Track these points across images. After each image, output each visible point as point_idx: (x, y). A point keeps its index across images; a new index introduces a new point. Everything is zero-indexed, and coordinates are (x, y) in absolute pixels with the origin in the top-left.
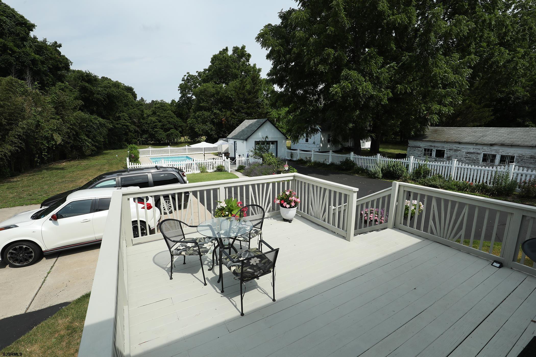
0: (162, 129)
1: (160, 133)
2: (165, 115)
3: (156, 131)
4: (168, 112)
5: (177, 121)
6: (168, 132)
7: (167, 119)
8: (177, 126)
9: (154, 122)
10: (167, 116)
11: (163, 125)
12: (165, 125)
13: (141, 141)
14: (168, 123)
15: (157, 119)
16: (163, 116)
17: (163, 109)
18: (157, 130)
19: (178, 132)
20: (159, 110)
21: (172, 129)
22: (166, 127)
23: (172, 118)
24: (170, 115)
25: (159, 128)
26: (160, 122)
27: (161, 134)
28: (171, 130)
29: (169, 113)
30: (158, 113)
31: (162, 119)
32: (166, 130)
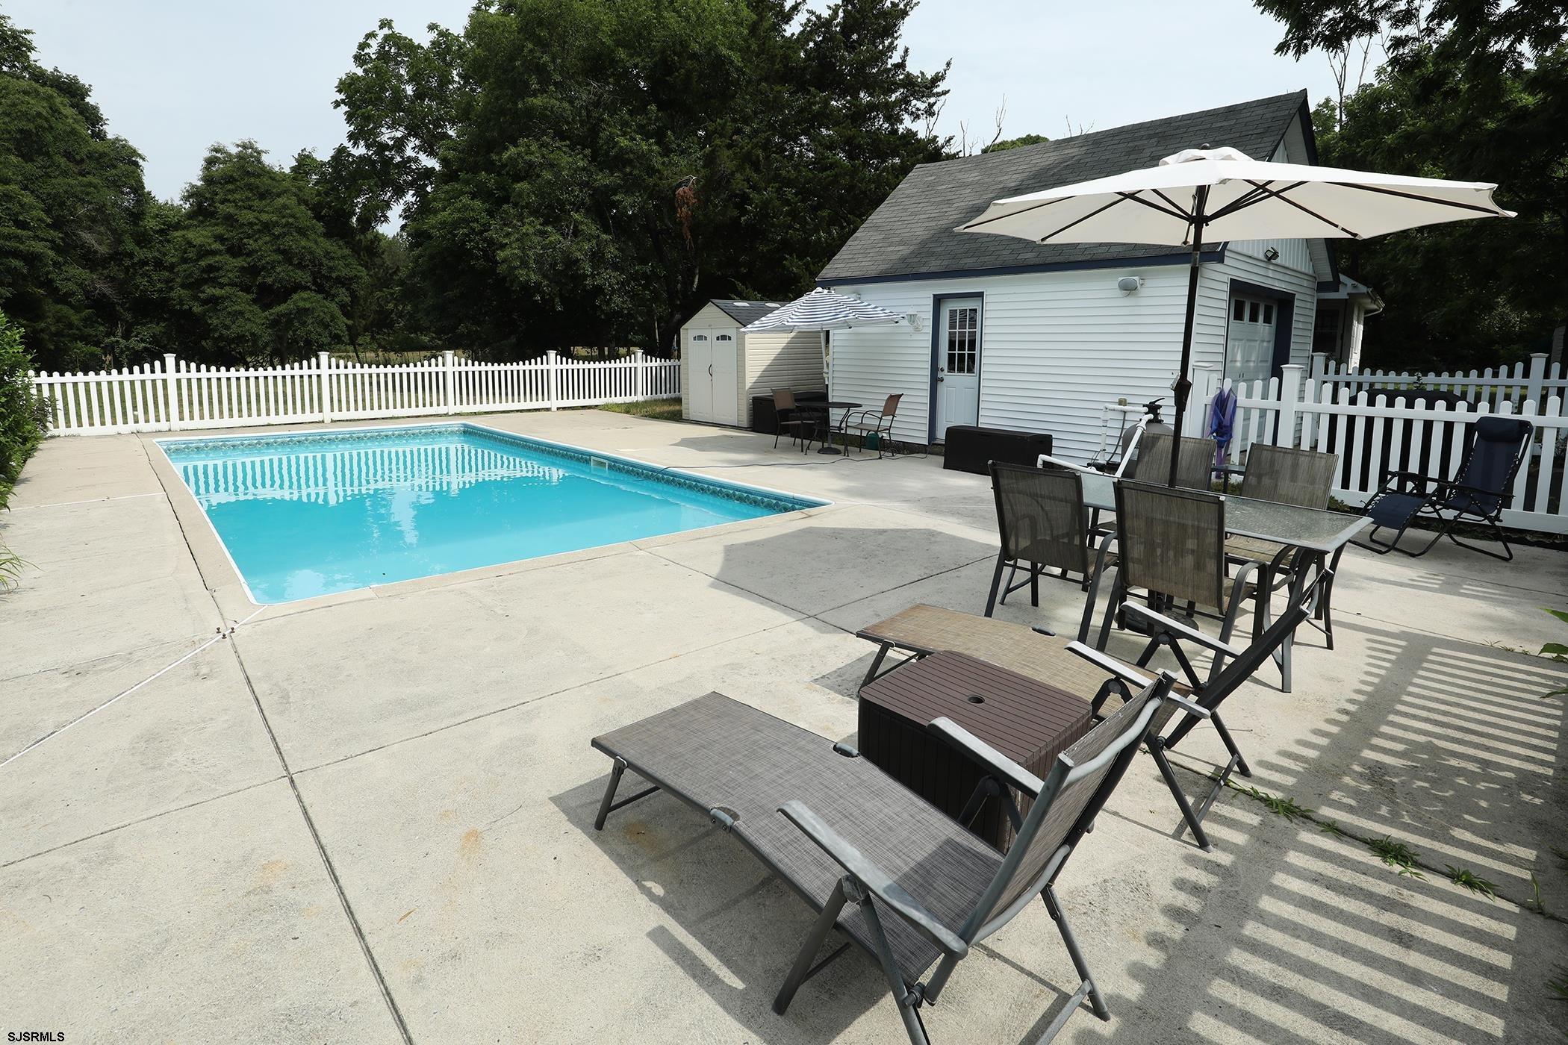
0: (247, 290)
1: (237, 308)
2: (264, 217)
3: (213, 301)
4: (281, 200)
5: (327, 253)
6: (282, 308)
7: (277, 237)
8: (329, 278)
9: (204, 253)
10: (276, 224)
11: (253, 271)
12: (264, 268)
13: (122, 352)
14: (280, 258)
15: (220, 238)
16: (251, 224)
17: (250, 187)
18: (217, 292)
19: (334, 307)
20: (233, 191)
21: (306, 288)
22: (269, 280)
23: (302, 232)
24: (293, 216)
26: (235, 251)
27: (241, 313)
28: (295, 297)
29: (285, 207)
30: (223, 209)
31: (249, 237)
32: (267, 296)
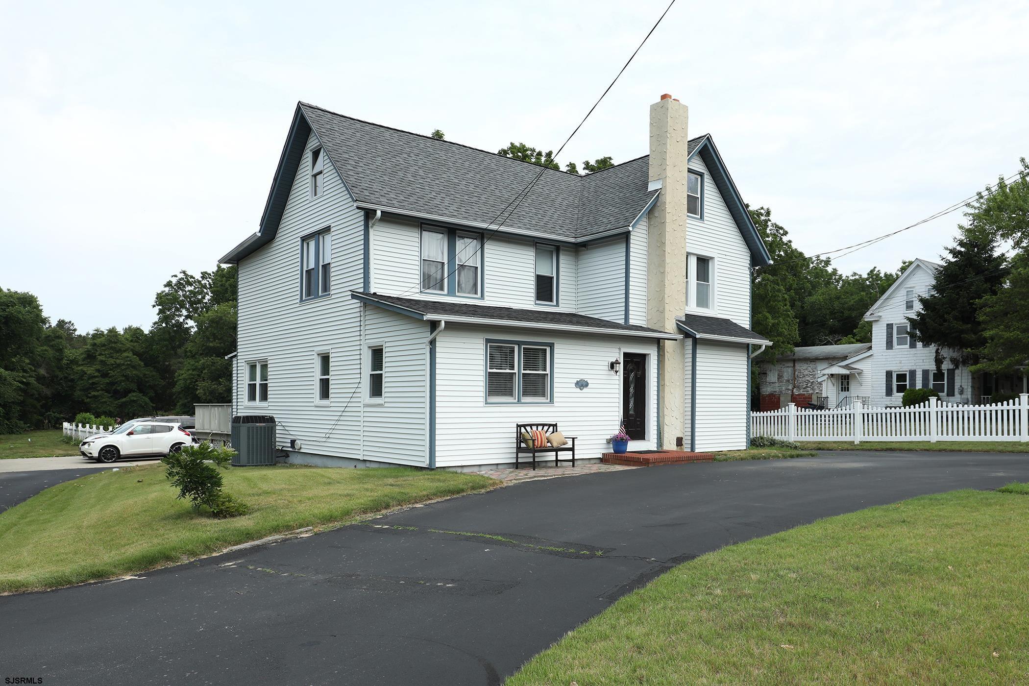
25: (102, 390)
